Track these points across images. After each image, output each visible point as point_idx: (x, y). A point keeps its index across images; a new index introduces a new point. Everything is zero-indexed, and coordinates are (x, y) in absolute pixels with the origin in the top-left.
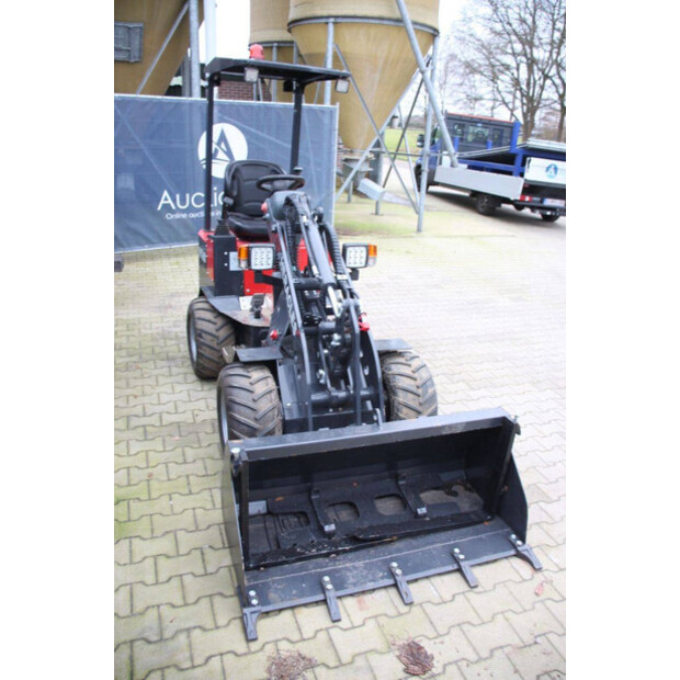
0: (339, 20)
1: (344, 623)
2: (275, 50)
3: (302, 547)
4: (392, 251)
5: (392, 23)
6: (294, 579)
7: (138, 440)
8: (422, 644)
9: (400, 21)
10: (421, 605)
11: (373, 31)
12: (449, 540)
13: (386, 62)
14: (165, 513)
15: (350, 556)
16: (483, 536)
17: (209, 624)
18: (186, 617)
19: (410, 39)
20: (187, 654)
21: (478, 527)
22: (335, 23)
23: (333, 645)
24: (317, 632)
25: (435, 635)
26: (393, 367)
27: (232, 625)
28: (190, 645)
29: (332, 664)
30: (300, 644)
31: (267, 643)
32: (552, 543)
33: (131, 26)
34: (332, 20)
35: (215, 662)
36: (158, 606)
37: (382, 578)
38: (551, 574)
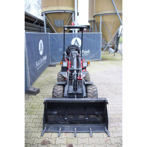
0: (103, 15)
1: (60, 137)
2: (93, 22)
3: (59, 121)
4: (113, 64)
5: (115, 14)
6: (55, 127)
7: (42, 98)
8: (73, 145)
9: (116, 13)
10: (77, 138)
11: (110, 16)
12: (91, 126)
13: (114, 23)
14: (40, 111)
15: (68, 125)
16: (99, 126)
17: (36, 132)
18: (33, 130)
19: (119, 17)
20: (30, 136)
21: (99, 124)
22: (102, 16)
23: (56, 141)
24: (54, 138)
25: (77, 144)
26: (88, 87)
27: (40, 133)
28: (31, 135)
29: (54, 144)
30: (50, 139)
31: (44, 137)
32: (116, 131)
33: (61, 20)
34: (101, 15)
35: (34, 138)
36: (30, 127)
37: (72, 130)
38: (111, 138)
